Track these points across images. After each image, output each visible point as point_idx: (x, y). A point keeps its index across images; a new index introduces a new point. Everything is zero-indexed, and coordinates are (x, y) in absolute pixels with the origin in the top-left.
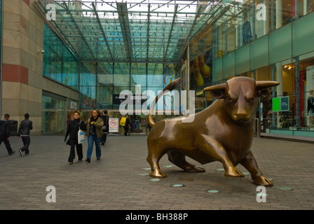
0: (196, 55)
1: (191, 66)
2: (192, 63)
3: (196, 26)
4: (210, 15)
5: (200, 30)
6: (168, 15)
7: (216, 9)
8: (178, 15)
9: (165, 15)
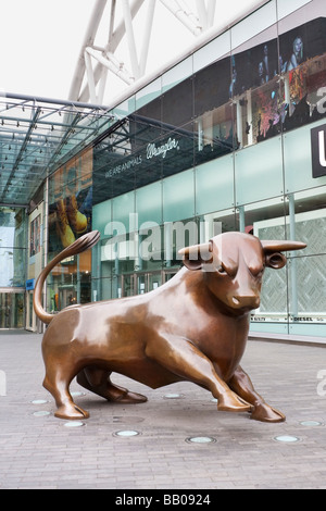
0: (59, 195)
1: (50, 213)
2: (53, 209)
3: (65, 147)
4: (91, 131)
5: (70, 154)
6: (21, 123)
7: (101, 122)
8: (38, 125)
9: (15, 123)
